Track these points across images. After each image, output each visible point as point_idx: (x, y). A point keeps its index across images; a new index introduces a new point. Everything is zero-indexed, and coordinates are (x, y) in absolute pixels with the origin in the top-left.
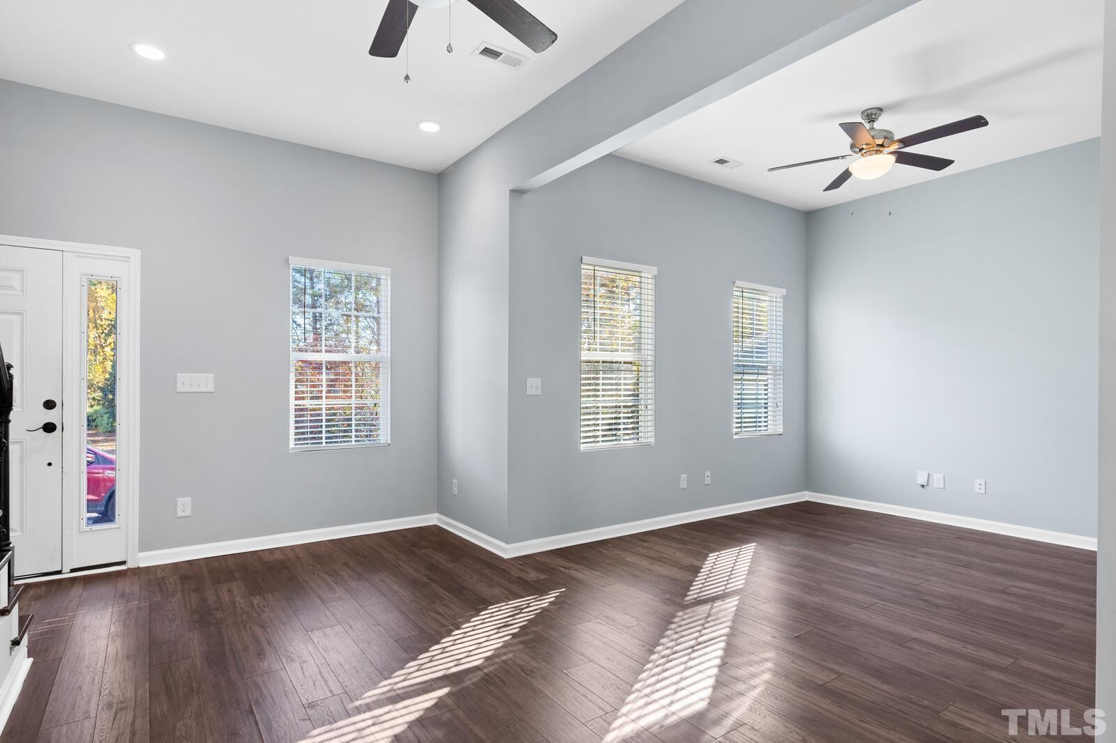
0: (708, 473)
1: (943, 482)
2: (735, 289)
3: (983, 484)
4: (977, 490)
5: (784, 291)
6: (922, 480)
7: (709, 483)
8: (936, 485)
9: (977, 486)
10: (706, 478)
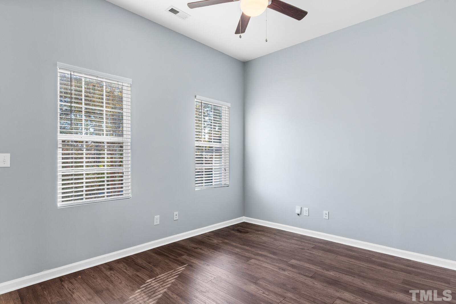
0: (176, 213)
1: (308, 213)
2: (196, 100)
3: (327, 213)
4: (324, 217)
5: (229, 105)
6: (298, 211)
7: (177, 219)
8: (305, 214)
9: (325, 215)
10: (175, 216)
